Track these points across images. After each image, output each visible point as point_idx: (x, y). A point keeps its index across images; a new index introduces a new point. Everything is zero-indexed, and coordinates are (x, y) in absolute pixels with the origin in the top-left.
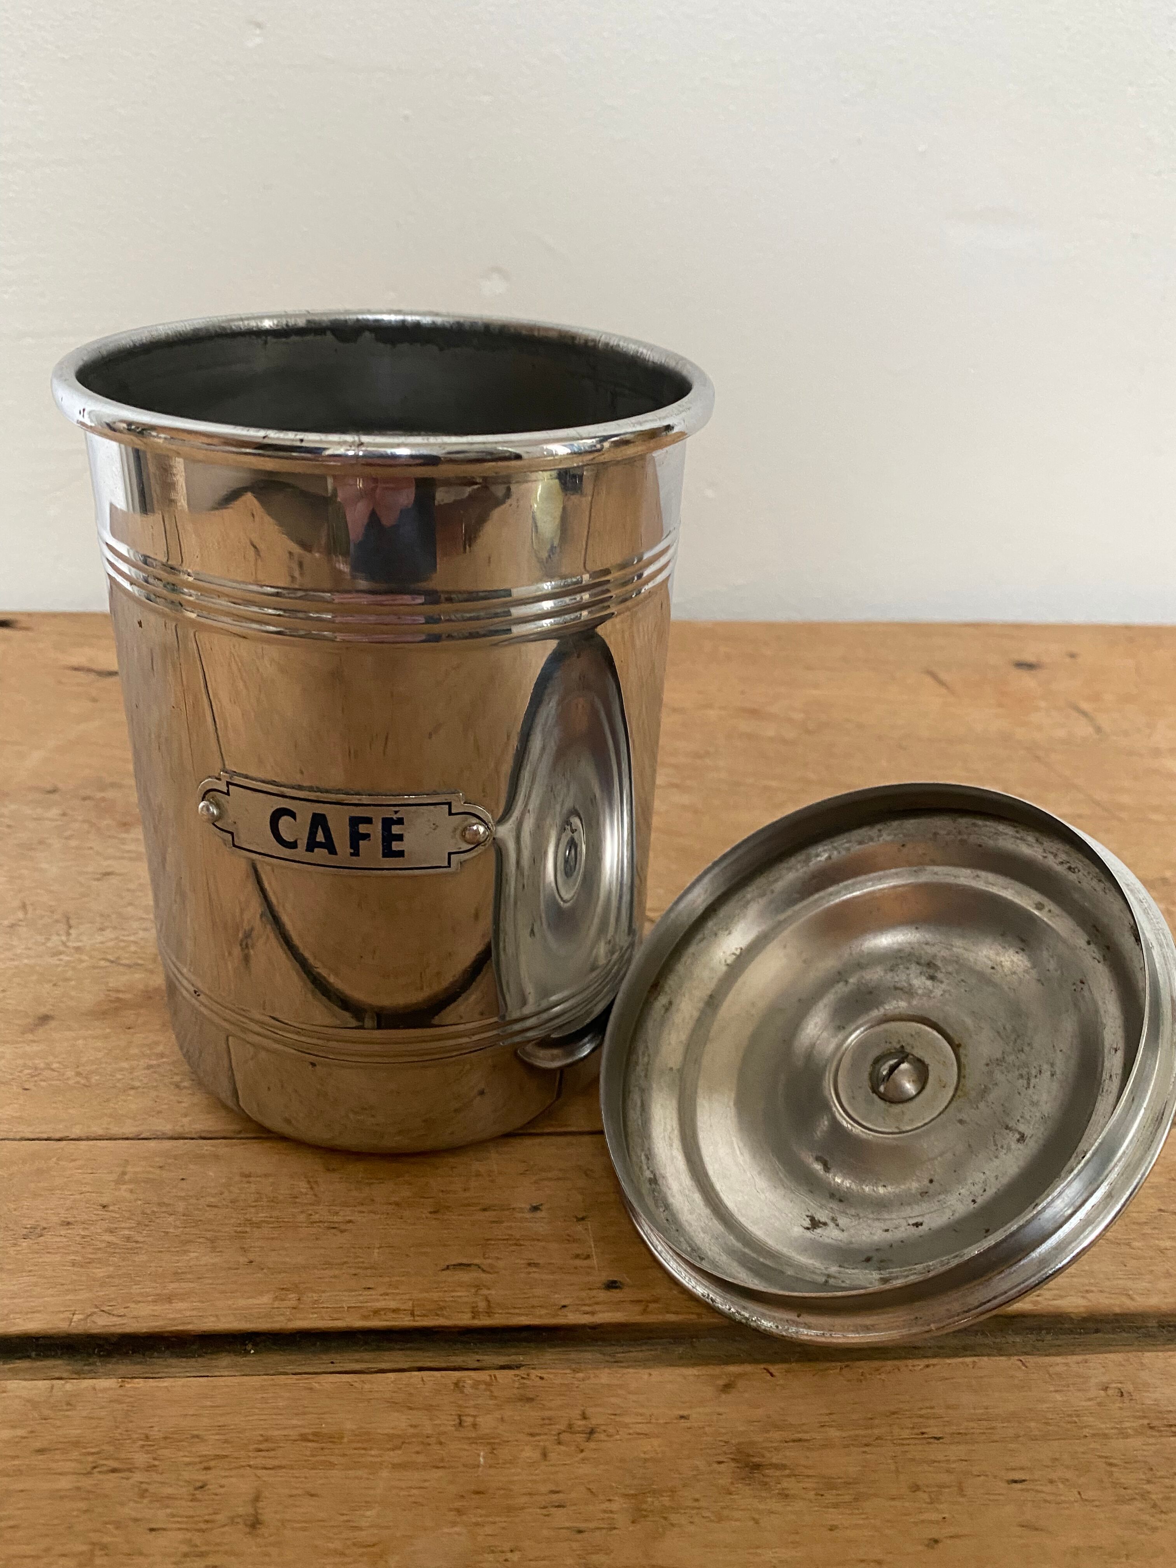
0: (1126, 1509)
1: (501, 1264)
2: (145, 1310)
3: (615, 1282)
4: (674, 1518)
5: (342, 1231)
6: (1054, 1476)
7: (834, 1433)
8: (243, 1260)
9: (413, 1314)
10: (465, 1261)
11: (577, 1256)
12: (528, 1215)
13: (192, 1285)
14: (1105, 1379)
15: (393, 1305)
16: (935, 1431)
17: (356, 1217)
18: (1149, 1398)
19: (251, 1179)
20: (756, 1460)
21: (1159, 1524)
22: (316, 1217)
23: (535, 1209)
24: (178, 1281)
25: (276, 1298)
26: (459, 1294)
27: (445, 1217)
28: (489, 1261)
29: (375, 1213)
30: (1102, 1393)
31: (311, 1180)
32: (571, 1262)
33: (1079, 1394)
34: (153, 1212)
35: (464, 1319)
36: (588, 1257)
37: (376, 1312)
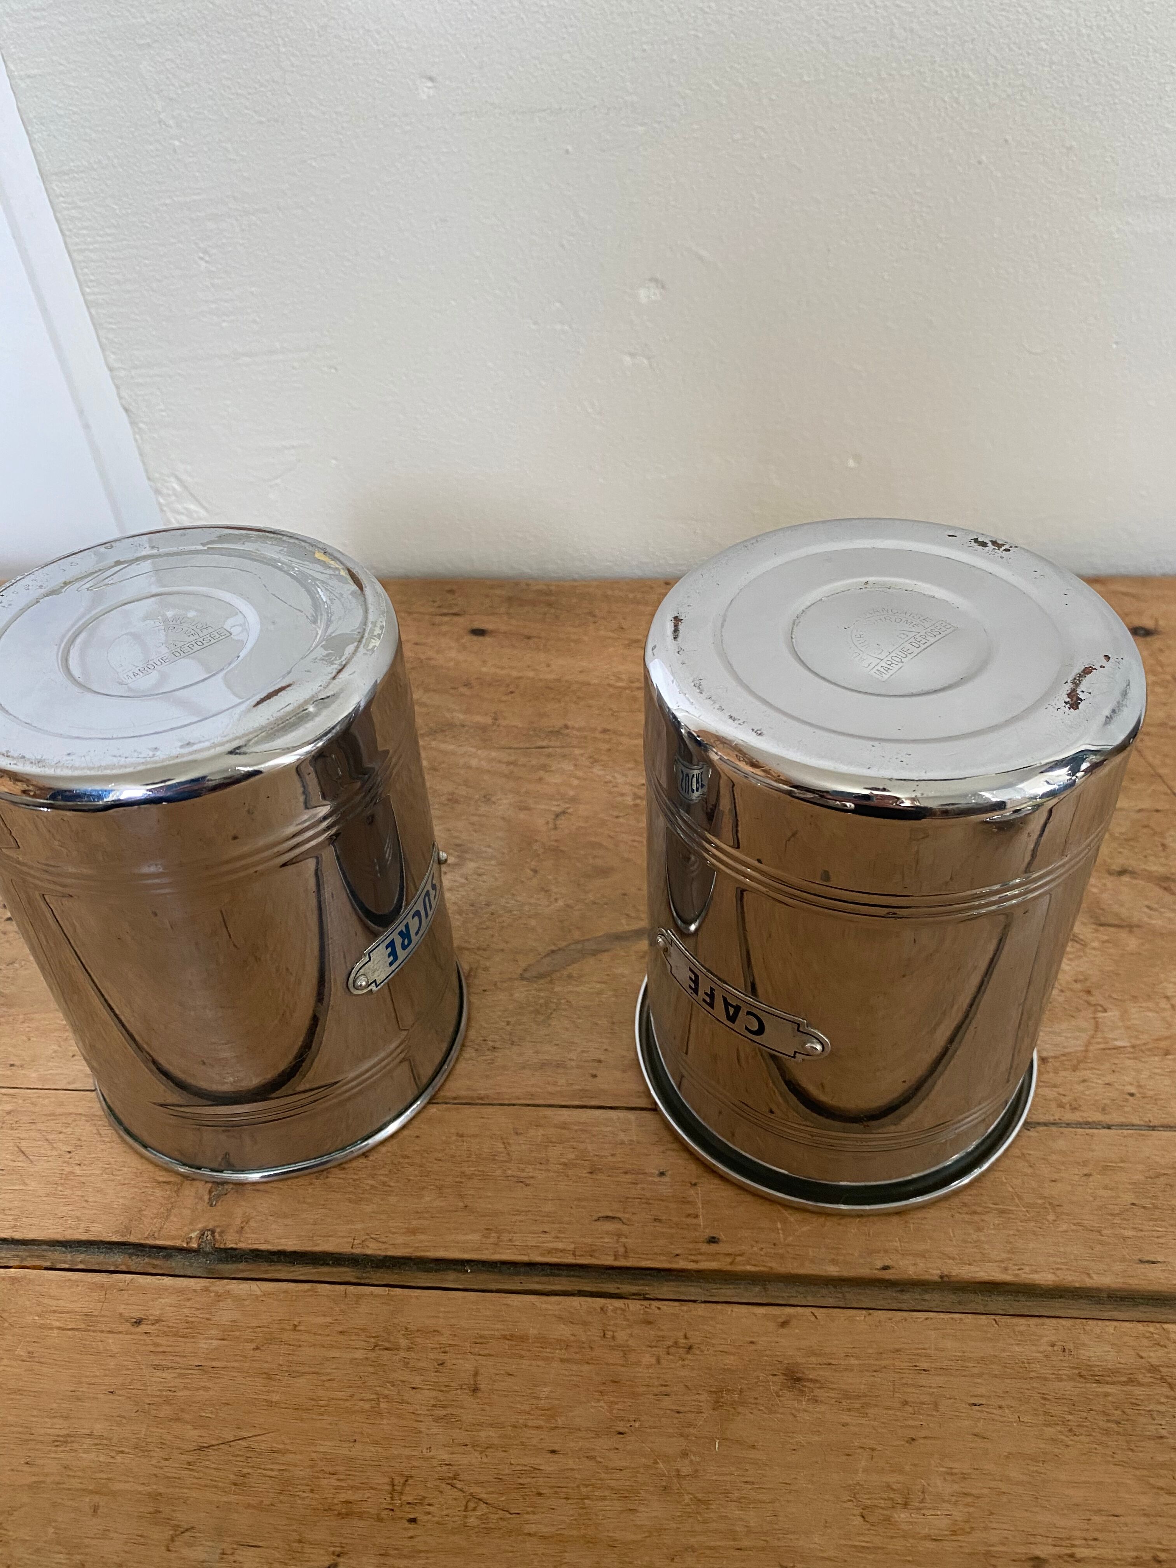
0: (1050, 1431)
1: (635, 1218)
2: (400, 1240)
3: (714, 1238)
4: (740, 1409)
5: (527, 1185)
6: (1003, 1403)
7: (853, 1361)
8: (461, 1204)
9: (574, 1255)
10: (611, 1214)
11: (688, 1216)
12: (657, 1179)
13: (428, 1222)
14: (1054, 1339)
15: (560, 1246)
16: (925, 1366)
17: (537, 1174)
18: (1084, 1353)
19: (464, 1139)
20: (799, 1375)
21: (1070, 1443)
22: (509, 1172)
23: (662, 1174)
24: (419, 1218)
25: (484, 1236)
26: (606, 1240)
27: (598, 1177)
28: (627, 1216)
29: (549, 1171)
30: (1050, 1348)
31: (505, 1141)
32: (684, 1219)
33: (1034, 1348)
34: (399, 1162)
35: (609, 1261)
36: (697, 1216)
37: (550, 1252)
